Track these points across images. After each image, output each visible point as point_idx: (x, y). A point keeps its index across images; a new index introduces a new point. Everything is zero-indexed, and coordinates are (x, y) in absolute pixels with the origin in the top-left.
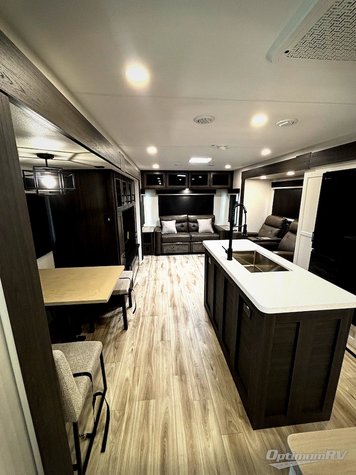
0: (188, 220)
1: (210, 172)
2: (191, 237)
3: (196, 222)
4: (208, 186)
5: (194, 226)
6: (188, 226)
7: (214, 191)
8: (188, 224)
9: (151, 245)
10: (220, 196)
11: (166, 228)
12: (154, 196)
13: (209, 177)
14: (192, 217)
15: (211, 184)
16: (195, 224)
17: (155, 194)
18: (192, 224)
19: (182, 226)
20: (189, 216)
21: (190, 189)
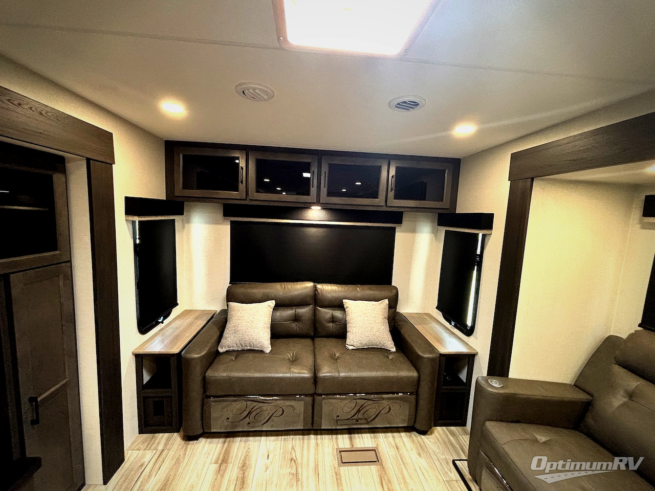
0: (315, 300)
1: (389, 158)
2: (315, 379)
3: (341, 307)
4: (380, 201)
5: (333, 320)
6: (315, 319)
7: (397, 218)
8: (315, 313)
9: (170, 397)
10: (414, 231)
11: (236, 332)
12: (216, 222)
13: (384, 174)
14: (328, 289)
15: (391, 194)
16: (338, 314)
17: (220, 215)
18: (326, 313)
19: (296, 318)
20: (319, 286)
21: (325, 207)
